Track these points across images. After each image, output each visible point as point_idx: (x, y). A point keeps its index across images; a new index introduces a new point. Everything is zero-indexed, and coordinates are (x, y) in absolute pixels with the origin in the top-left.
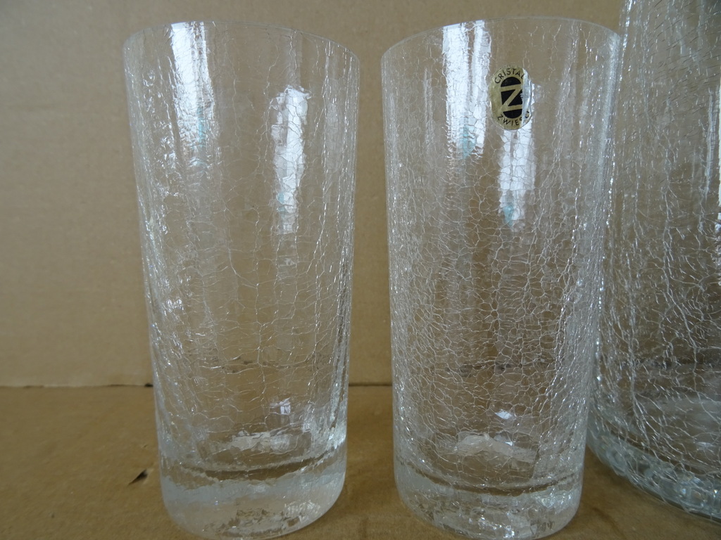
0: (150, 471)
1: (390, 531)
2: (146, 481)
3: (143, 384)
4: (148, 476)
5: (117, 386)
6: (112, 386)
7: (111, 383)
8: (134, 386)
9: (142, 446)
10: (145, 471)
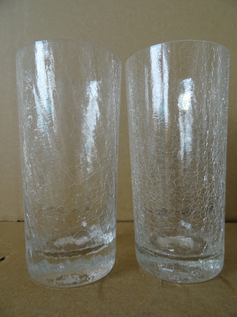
0: (7, 257)
1: (114, 286)
2: (4, 262)
3: (16, 221)
4: (5, 259)
5: (5, 221)
6: (3, 221)
7: (2, 220)
8: (12, 221)
9: (7, 246)
10: (5, 257)
